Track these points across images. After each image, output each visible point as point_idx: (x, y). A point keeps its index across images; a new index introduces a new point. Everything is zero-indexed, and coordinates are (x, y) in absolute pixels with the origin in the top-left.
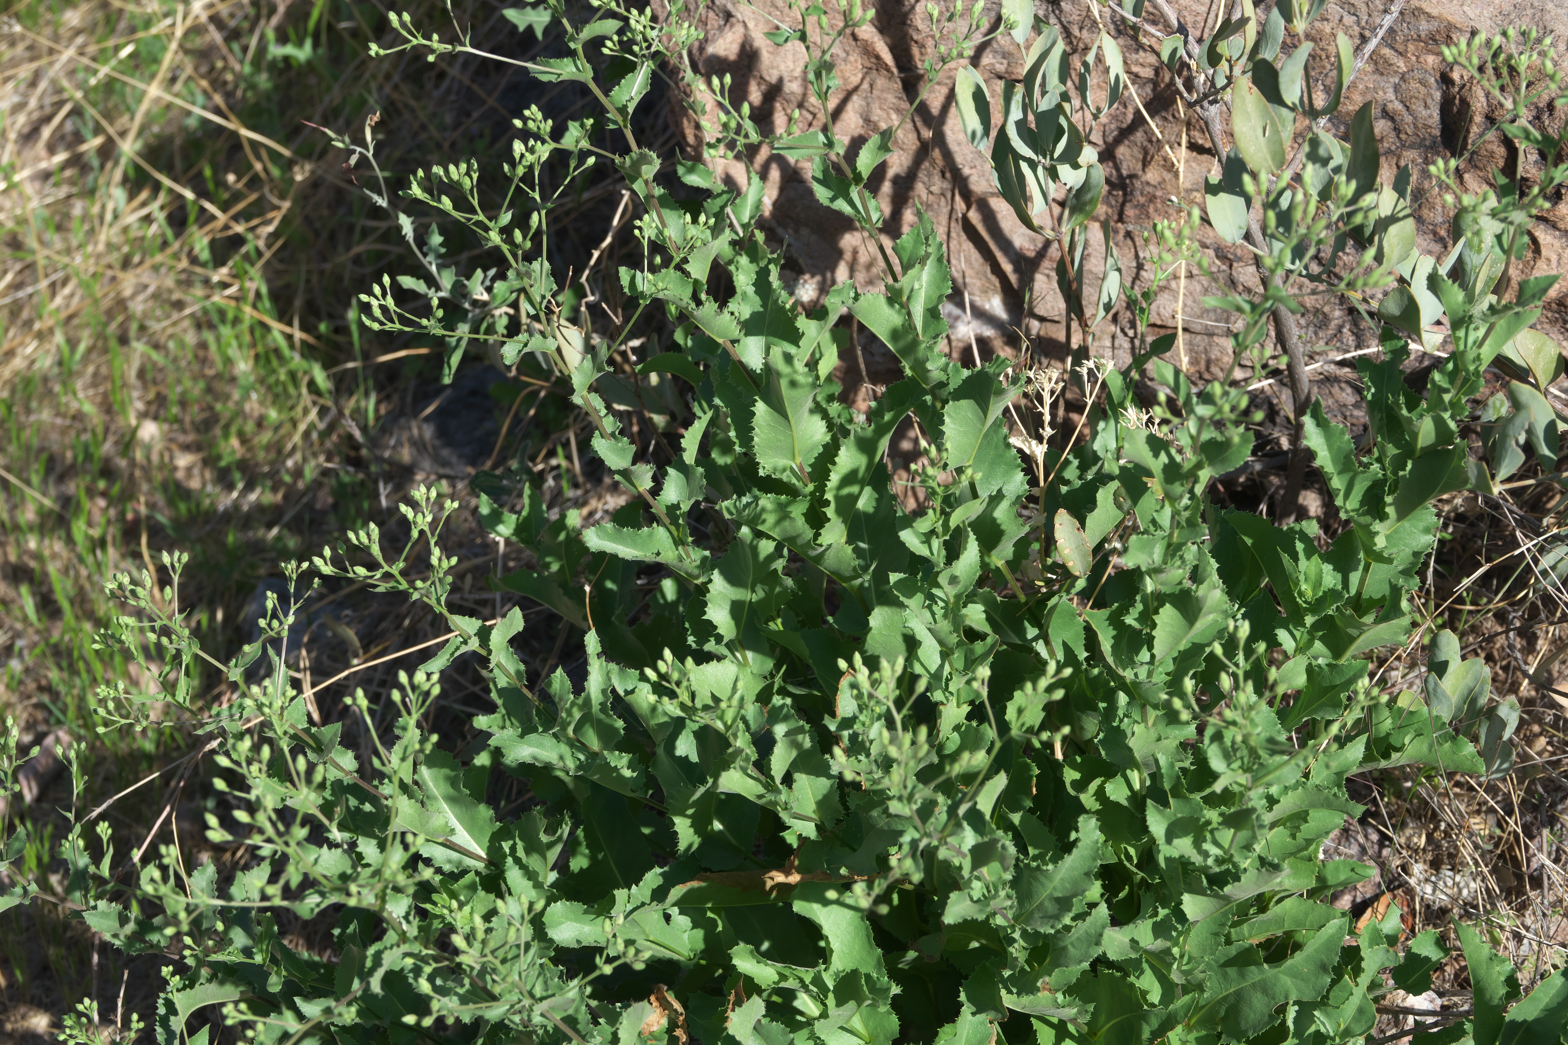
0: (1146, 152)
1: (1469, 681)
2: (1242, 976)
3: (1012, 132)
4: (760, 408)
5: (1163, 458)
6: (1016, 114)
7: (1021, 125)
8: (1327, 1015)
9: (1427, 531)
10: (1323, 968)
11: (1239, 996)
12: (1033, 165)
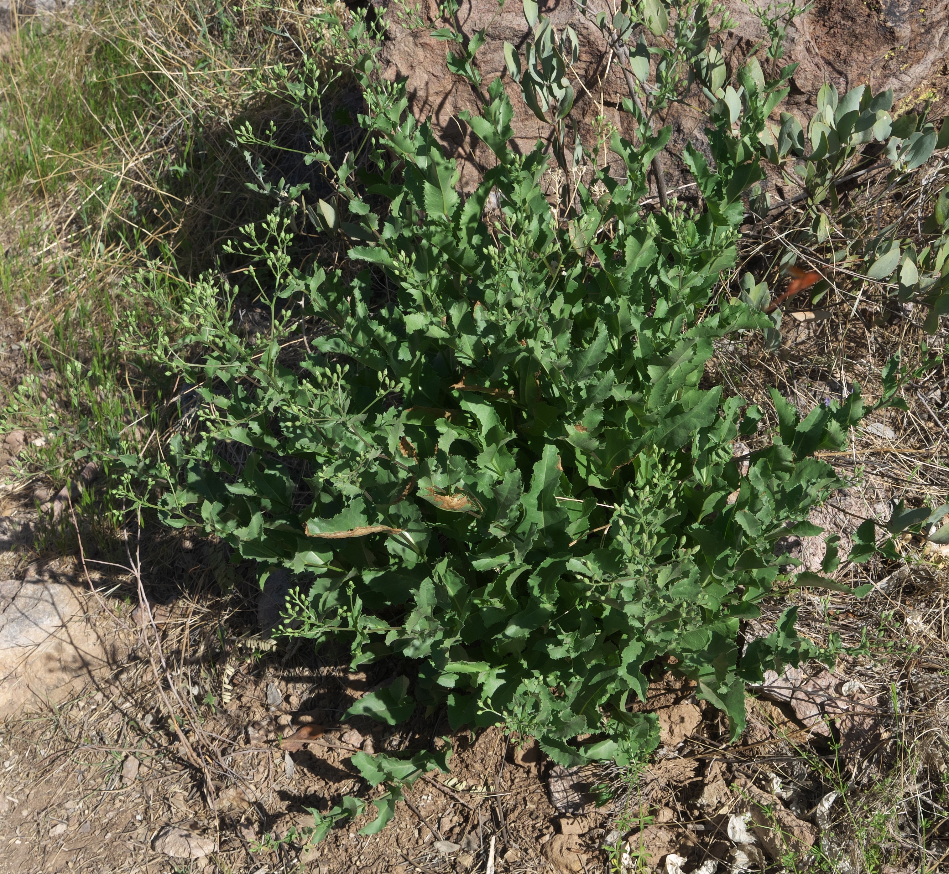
0: (583, 109)
1: (761, 294)
2: (673, 422)
3: (531, 70)
4: (427, 186)
5: (628, 150)
6: (532, 61)
7: (535, 66)
8: (714, 434)
9: (740, 214)
10: (712, 410)
11: (672, 433)
12: (541, 87)
